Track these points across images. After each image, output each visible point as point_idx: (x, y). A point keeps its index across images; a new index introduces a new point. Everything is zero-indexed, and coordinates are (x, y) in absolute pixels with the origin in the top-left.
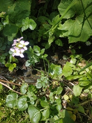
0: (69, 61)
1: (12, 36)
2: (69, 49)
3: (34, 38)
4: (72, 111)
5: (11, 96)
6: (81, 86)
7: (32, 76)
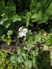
0: (38, 33)
1: (7, 25)
2: (36, 27)
3: (18, 24)
4: (46, 58)
5: (13, 57)
6: (47, 45)
7: (20, 45)
